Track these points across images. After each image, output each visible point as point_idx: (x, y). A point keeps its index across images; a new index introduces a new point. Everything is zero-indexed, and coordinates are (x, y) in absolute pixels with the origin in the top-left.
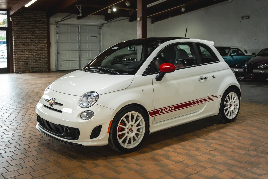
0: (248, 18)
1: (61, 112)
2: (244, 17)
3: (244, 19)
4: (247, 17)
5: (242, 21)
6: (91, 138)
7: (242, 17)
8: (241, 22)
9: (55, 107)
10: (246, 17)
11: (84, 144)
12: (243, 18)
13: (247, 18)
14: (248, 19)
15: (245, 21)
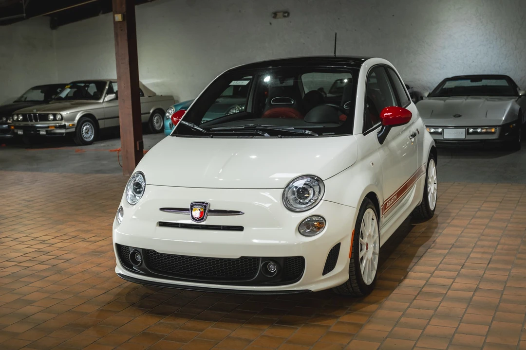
0: (286, 14)
1: (240, 229)
2: (278, 14)
3: (278, 18)
4: (285, 12)
5: (274, 21)
6: (325, 272)
7: (273, 13)
8: (271, 24)
9: (211, 220)
10: (282, 13)
11: (314, 288)
12: (275, 15)
13: (285, 16)
14: (287, 19)
15: (281, 21)
